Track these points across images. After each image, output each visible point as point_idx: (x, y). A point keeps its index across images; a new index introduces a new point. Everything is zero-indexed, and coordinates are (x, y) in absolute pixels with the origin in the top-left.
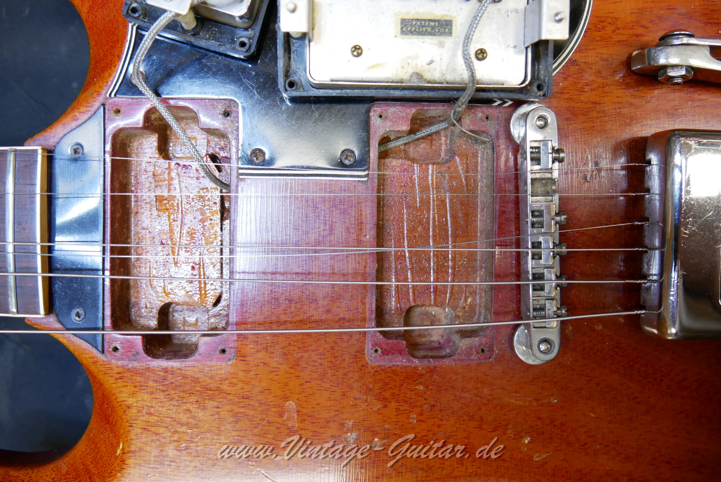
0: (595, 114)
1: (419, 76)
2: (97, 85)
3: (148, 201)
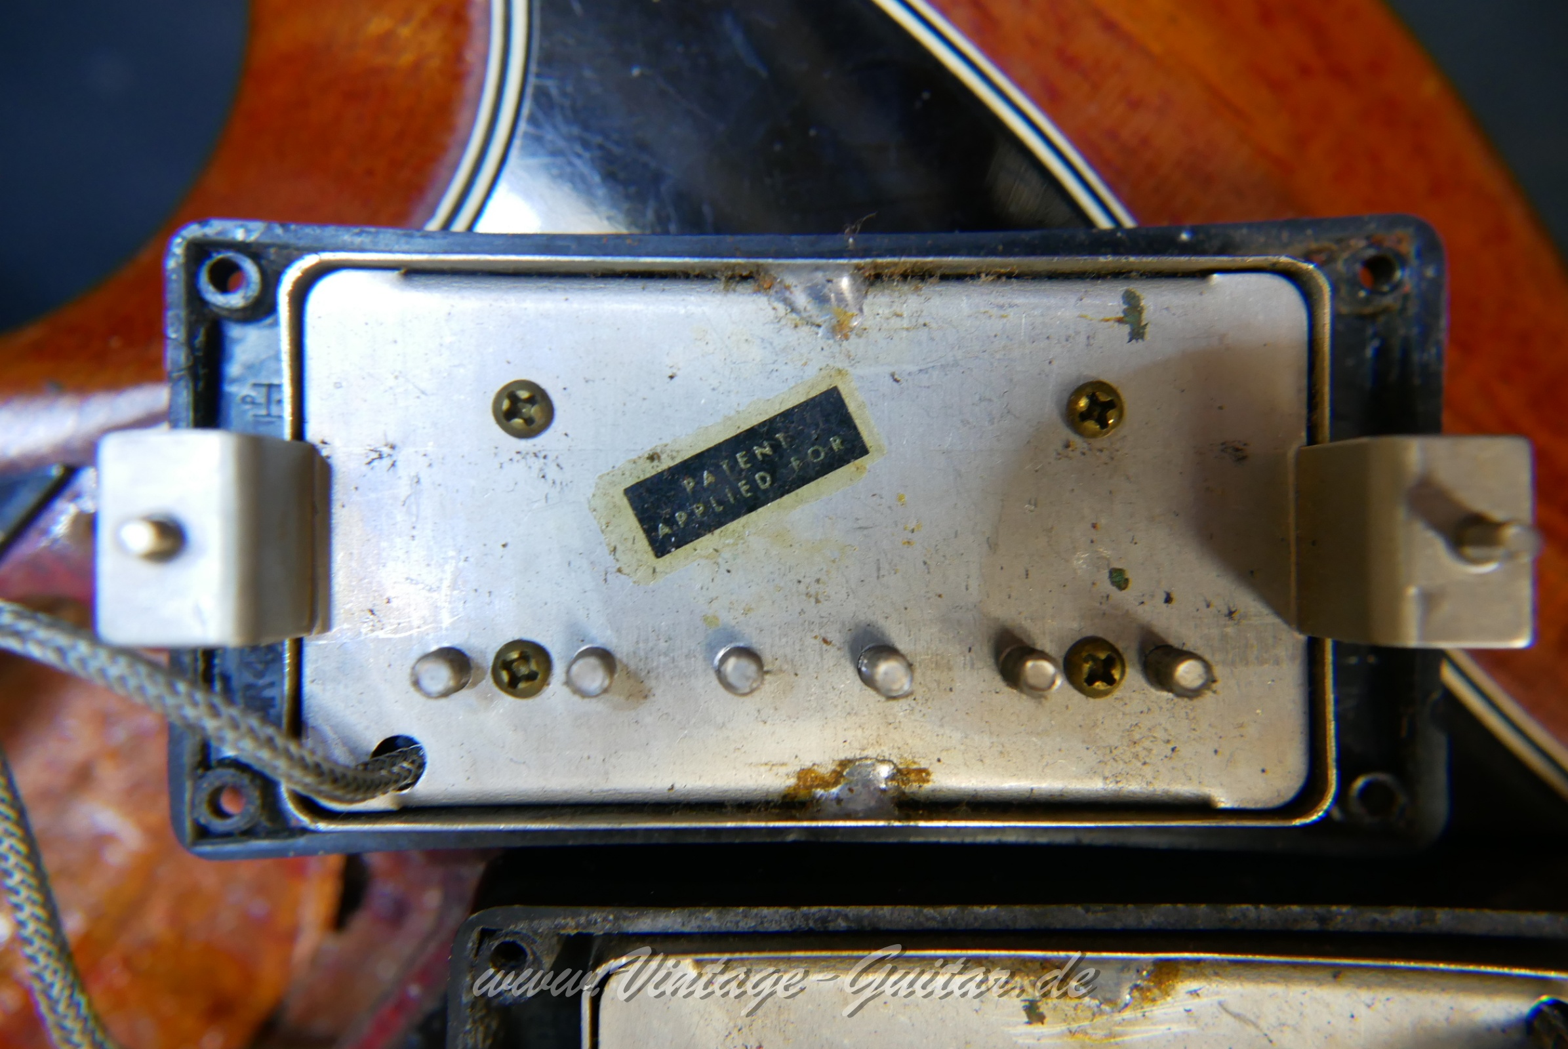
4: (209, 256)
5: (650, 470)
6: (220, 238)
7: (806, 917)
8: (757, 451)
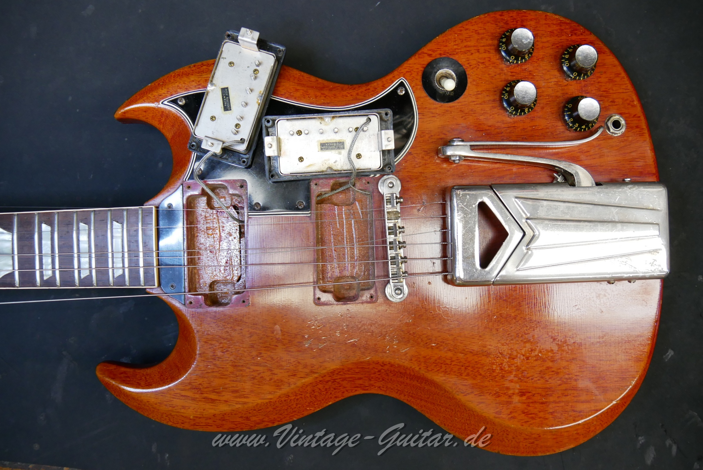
0: (422, 178)
1: (330, 168)
2: (178, 175)
3: (203, 229)
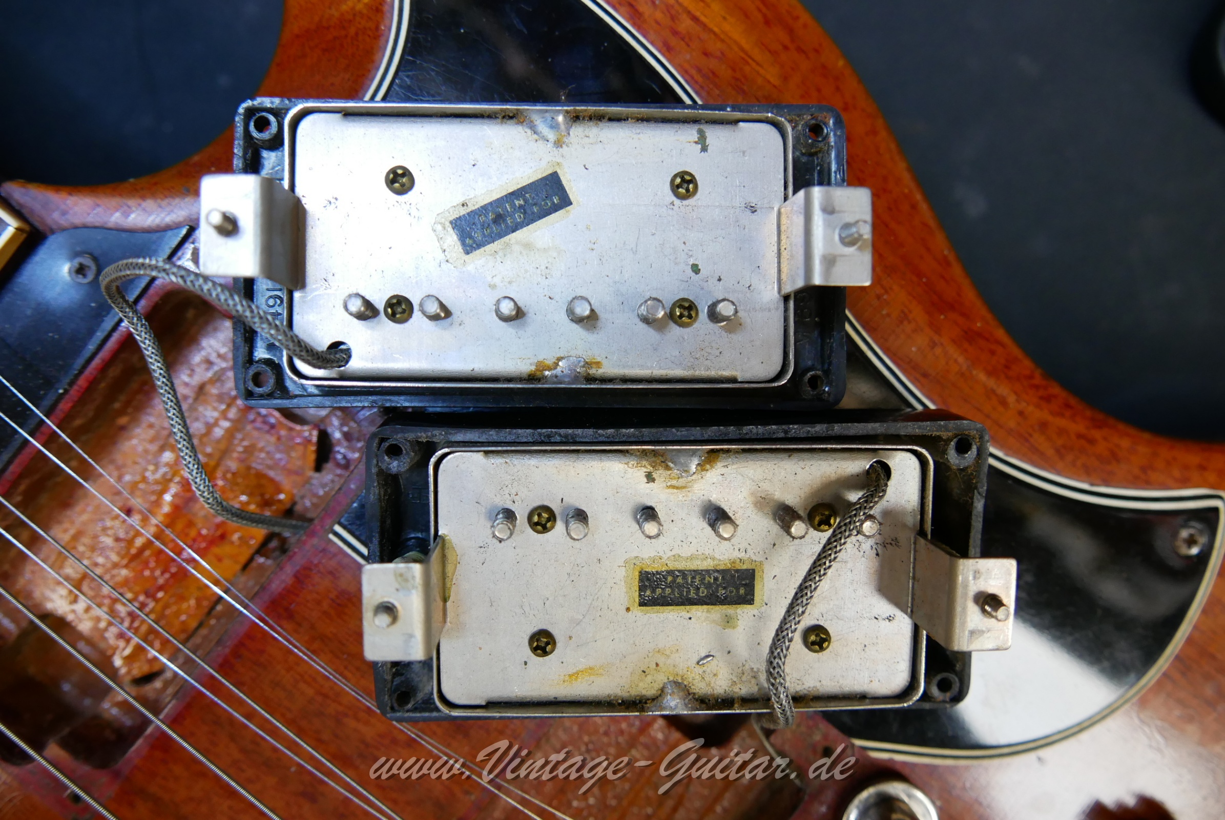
4: (255, 115)
5: (463, 211)
6: (260, 106)
7: (540, 434)
8: (517, 203)
